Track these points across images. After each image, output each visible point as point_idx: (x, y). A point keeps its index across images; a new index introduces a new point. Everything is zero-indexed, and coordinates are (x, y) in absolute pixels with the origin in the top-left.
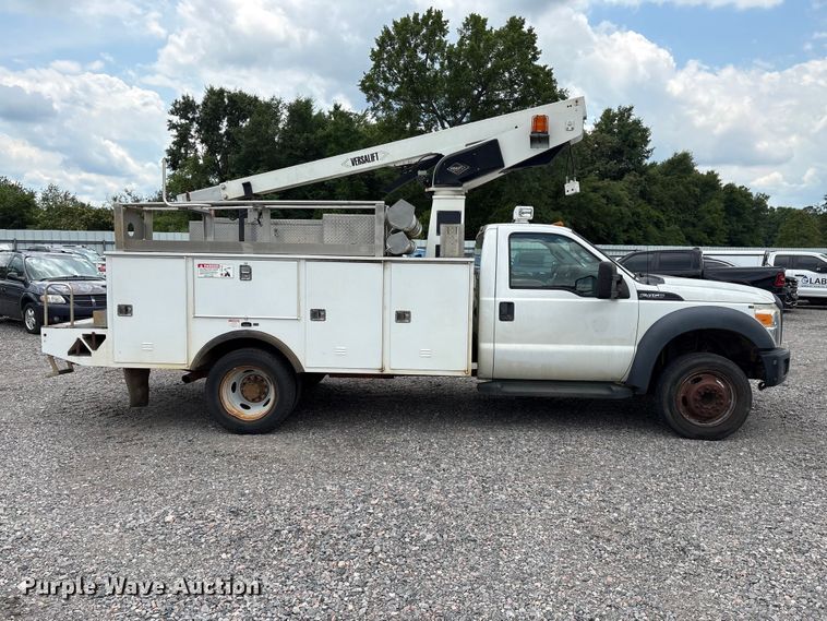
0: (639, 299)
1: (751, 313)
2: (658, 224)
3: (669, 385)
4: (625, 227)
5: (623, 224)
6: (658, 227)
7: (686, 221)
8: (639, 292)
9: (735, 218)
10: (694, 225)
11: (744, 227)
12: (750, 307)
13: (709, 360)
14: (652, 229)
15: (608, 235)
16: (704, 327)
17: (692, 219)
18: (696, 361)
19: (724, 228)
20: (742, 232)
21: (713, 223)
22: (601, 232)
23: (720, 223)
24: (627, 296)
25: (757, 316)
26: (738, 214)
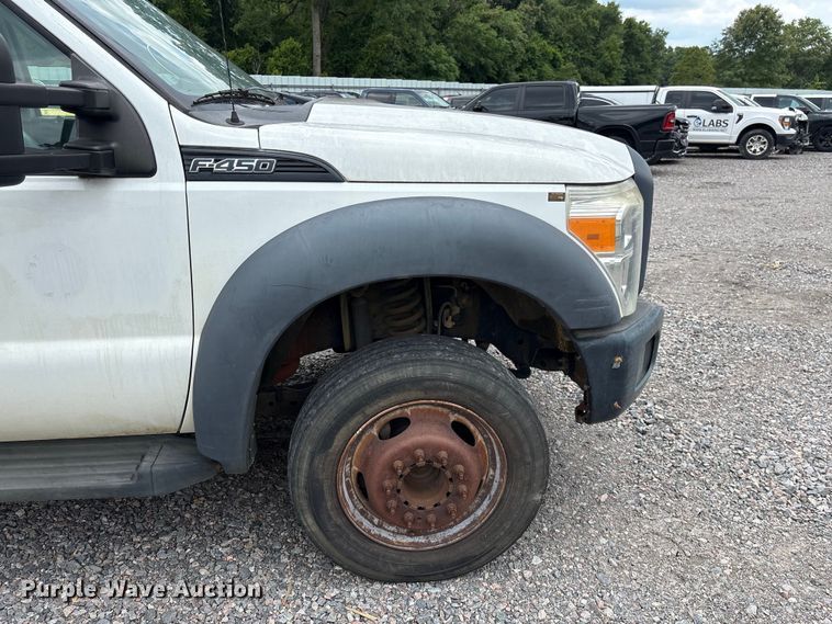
0: (189, 177)
1: (556, 217)
2: (554, 63)
3: (307, 450)
4: (518, 65)
5: (515, 61)
6: (554, 66)
7: (583, 59)
8: (188, 153)
9: (633, 57)
10: (592, 64)
11: (642, 66)
12: (553, 197)
13: (426, 370)
14: (547, 68)
15: (499, 74)
16: (402, 273)
17: (591, 57)
18: (386, 377)
19: (622, 67)
20: (640, 73)
21: (611, 62)
22: (491, 70)
23: (618, 61)
24: (145, 168)
25: (575, 224)
26: (637, 53)
